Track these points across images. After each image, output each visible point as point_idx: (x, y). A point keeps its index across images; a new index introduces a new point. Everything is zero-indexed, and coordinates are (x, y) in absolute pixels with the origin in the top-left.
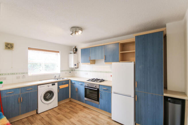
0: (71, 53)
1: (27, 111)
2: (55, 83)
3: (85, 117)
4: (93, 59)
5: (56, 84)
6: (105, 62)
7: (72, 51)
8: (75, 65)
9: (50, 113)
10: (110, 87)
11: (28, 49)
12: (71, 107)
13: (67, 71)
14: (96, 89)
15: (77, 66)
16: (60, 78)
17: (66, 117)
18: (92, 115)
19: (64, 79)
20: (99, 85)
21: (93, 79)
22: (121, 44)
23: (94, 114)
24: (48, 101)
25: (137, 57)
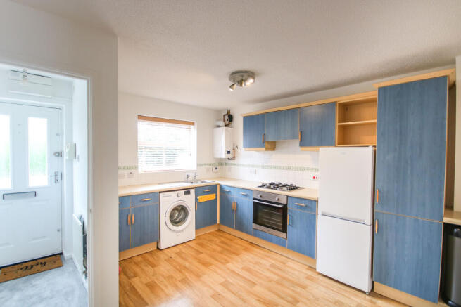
0: (219, 126)
1: (142, 242)
2: (191, 190)
3: (257, 263)
4: (271, 139)
5: (193, 191)
6: (301, 145)
7: (220, 120)
8: (229, 152)
9: (184, 251)
10: (313, 202)
11: (139, 119)
12: (222, 242)
13: (211, 165)
14: (280, 206)
15: (232, 154)
16: (197, 181)
17: (217, 260)
18: (271, 260)
19: (204, 182)
20: (288, 196)
21: (271, 184)
22: (340, 104)
23: (275, 259)
24: (178, 226)
25: (381, 136)
